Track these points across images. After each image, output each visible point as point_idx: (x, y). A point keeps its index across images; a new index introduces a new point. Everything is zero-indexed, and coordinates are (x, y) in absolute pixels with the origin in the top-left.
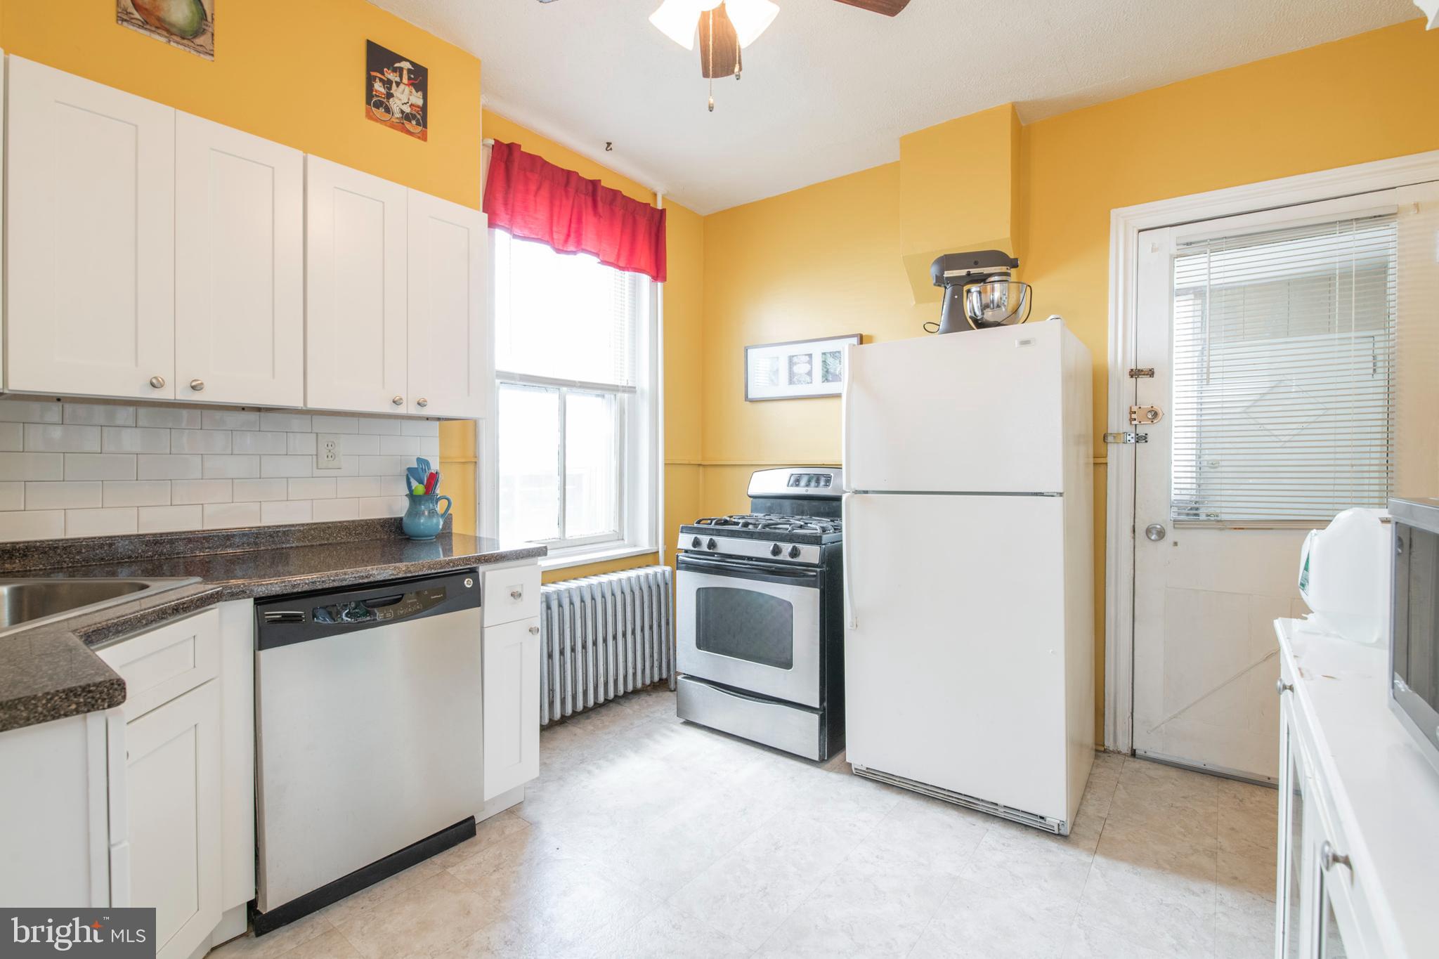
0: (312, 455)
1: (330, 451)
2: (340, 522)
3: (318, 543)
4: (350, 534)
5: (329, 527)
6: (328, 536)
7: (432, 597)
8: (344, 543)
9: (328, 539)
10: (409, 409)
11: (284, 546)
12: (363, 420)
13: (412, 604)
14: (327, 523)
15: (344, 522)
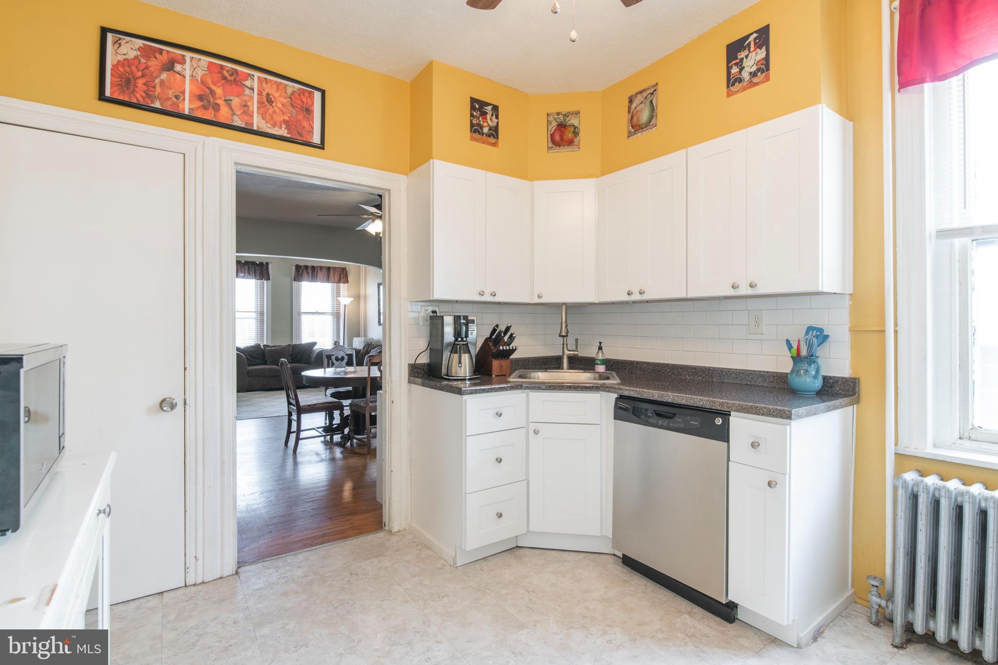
0: (746, 325)
1: (756, 322)
2: (759, 371)
3: (745, 383)
4: (765, 380)
5: (751, 374)
6: (750, 379)
7: (691, 422)
8: (761, 386)
9: (751, 382)
10: (744, 290)
11: (726, 381)
12: (779, 299)
13: (679, 422)
14: (751, 371)
15: (761, 371)
